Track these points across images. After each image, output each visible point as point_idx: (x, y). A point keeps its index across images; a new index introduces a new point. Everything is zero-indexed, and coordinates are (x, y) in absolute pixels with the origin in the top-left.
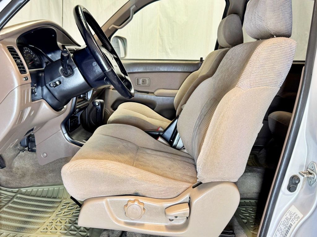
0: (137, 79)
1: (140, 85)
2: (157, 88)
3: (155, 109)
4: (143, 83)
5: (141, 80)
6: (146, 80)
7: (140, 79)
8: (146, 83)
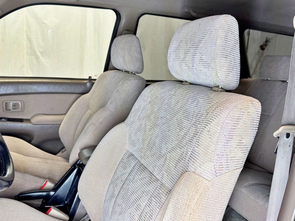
0: (6, 103)
1: (10, 110)
2: (34, 113)
3: (32, 142)
4: (14, 108)
5: (11, 104)
6: (19, 104)
7: (10, 102)
8: (19, 108)
